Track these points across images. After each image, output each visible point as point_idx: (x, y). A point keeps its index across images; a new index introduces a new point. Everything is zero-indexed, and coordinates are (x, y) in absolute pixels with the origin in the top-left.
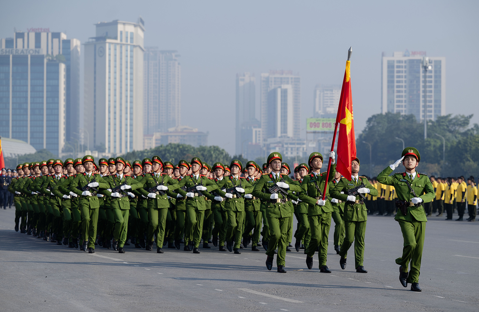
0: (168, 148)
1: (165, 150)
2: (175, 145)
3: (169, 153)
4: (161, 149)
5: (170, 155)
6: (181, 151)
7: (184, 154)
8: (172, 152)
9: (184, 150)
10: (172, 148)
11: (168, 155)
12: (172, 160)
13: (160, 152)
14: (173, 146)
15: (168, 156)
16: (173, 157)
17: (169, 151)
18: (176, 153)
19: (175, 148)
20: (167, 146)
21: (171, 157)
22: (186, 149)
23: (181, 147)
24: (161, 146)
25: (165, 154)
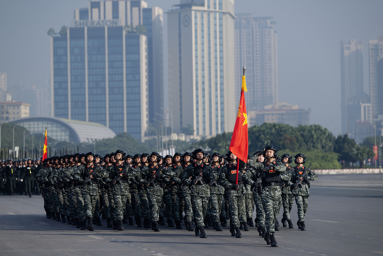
0: (262, 129)
1: (259, 131)
2: (270, 124)
3: (264, 134)
4: (255, 129)
5: (265, 137)
6: (278, 131)
7: (281, 135)
8: (268, 133)
9: (281, 131)
10: (267, 128)
11: (263, 136)
12: (268, 142)
13: (254, 133)
14: (268, 126)
15: (262, 138)
16: (269, 139)
17: (264, 131)
18: (272, 134)
19: (271, 129)
20: (262, 126)
21: (266, 139)
22: (284, 129)
23: (277, 127)
24: (255, 127)
25: (260, 135)
